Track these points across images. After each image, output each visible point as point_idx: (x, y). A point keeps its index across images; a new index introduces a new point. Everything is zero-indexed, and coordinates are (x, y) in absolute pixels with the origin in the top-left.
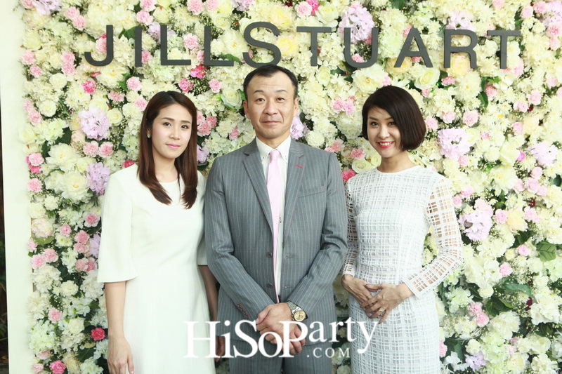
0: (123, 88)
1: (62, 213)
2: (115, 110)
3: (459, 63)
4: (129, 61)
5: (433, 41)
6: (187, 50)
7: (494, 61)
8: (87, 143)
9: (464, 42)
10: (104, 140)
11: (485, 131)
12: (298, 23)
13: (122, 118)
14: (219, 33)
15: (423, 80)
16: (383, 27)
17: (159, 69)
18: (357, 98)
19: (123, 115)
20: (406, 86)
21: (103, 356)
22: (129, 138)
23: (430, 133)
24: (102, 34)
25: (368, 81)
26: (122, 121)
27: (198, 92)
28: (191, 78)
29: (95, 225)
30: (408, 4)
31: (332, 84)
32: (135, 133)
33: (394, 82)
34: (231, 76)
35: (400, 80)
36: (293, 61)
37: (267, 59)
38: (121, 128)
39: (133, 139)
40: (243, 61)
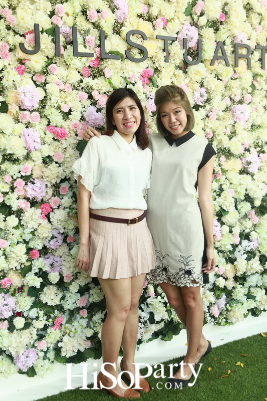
0: (45, 72)
1: (3, 167)
2: (39, 88)
3: (242, 63)
4: (50, 52)
5: (228, 49)
6: (88, 46)
7: (258, 64)
8: (21, 112)
9: (244, 51)
10: (34, 110)
11: (254, 106)
12: (156, 33)
13: (44, 94)
14: (107, 36)
15: (224, 75)
16: (203, 39)
17: (72, 59)
18: (190, 84)
19: (46, 92)
20: (215, 77)
21: (40, 269)
22: (50, 109)
23: (227, 108)
24: (27, 31)
25: (197, 73)
26: (45, 97)
27: (94, 77)
28: (90, 67)
29: (29, 174)
30: (215, 25)
31: (175, 75)
32: (56, 105)
33: (209, 75)
34: (118, 66)
35: (211, 74)
36: (153, 59)
37: (138, 56)
38: (43, 103)
39: (54, 110)
40: (125, 56)
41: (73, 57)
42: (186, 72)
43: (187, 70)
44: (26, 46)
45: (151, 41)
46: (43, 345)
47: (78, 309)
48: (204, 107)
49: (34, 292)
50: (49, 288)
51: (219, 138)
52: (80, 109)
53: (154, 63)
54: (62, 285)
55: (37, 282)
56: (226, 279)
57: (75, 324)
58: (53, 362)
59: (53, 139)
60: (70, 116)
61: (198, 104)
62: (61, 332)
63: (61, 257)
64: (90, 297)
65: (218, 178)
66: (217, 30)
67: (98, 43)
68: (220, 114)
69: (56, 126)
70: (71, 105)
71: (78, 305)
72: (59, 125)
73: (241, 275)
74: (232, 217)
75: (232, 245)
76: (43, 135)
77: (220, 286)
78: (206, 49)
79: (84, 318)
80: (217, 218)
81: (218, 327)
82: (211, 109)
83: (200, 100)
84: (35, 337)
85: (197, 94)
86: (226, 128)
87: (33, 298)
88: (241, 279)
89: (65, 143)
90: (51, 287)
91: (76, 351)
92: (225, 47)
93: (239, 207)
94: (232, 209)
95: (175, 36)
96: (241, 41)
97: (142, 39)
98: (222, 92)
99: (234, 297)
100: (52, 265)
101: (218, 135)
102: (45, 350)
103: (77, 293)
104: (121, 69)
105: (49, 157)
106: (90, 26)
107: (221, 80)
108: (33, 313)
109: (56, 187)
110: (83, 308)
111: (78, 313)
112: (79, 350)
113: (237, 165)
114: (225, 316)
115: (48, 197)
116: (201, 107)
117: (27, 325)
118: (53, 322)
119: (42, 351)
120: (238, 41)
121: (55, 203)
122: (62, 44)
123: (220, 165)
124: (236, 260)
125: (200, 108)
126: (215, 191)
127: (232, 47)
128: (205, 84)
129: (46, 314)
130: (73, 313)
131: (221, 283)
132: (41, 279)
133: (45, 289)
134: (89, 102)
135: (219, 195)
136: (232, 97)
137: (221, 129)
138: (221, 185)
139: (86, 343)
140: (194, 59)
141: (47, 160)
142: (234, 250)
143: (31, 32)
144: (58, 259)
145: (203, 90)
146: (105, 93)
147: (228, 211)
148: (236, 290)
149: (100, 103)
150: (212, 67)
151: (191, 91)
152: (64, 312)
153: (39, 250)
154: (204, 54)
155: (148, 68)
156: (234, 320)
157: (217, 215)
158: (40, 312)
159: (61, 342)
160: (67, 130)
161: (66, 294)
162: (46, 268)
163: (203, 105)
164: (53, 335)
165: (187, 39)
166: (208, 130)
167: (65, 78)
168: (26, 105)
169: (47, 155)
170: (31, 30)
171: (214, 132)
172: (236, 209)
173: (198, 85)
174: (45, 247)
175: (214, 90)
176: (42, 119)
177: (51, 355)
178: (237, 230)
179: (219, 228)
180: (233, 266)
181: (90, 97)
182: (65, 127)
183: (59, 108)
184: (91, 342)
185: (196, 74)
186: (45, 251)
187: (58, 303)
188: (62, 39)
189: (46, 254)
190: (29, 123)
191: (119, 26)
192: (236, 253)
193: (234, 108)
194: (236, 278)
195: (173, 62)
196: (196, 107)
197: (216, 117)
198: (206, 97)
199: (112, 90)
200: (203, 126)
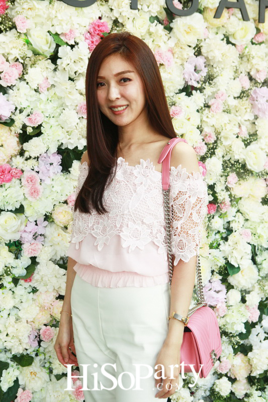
15: (238, 36)
18: (177, 50)
20: (223, 40)
23: (243, 92)
25: (189, 30)
31: (150, 33)
33: (211, 35)
34: (41, 13)
35: (217, 33)
42: (170, 29)
43: (172, 25)
48: (201, 90)
51: (226, 143)
53: (111, 10)
56: (234, 381)
61: (190, 84)
65: (223, 211)
68: (230, 103)
73: (260, 374)
74: (245, 277)
75: (246, 324)
77: (222, 394)
80: (221, 277)
82: (213, 93)
83: (193, 78)
85: (190, 68)
86: (240, 126)
88: (260, 381)
93: (259, 260)
94: (245, 263)
98: (234, 65)
101: (226, 138)
104: (49, 18)
107: (233, 44)
113: (258, 189)
116: (196, 89)
123: (227, 189)
124: (251, 348)
125: (194, 92)
126: (219, 232)
128: (203, 50)
131: (224, 387)
135: (226, 239)
136: (252, 74)
137: (231, 128)
138: (228, 223)
140: (185, 6)
142: (249, 332)
145: (200, 61)
146: (18, 60)
147: (239, 268)
148: (251, 399)
150: (218, 22)
151: (179, 62)
155: (100, 18)
157: (220, 273)
163: (198, 86)
166: (207, 130)
171: (218, 134)
172: (254, 262)
173: (192, 52)
175: (219, 62)
178: (254, 298)
179: (222, 295)
180: (246, 359)
185: (187, 33)
192: (252, 337)
193: (255, 92)
194: (251, 380)
195: (146, 9)
196: (188, 90)
197: (222, 108)
198: (204, 73)
199: (30, 54)
200: (198, 123)
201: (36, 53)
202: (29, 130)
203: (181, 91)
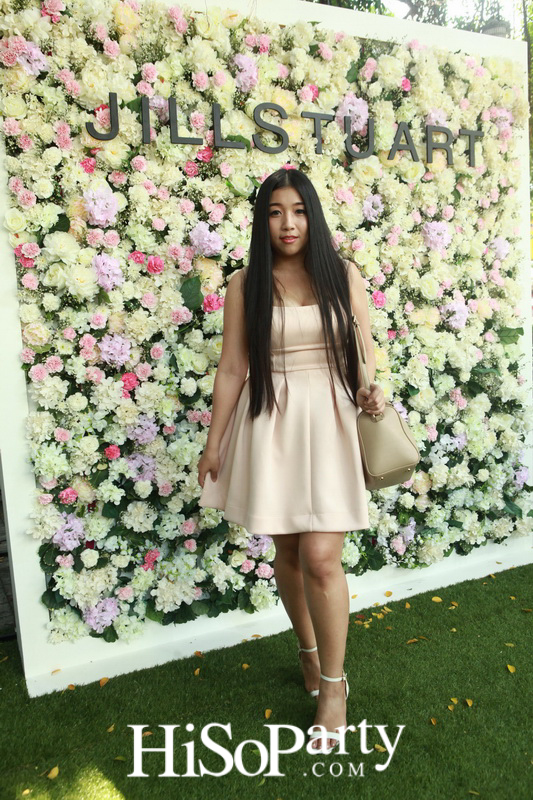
0: (127, 168)
1: (62, 315)
2: (118, 194)
3: (439, 157)
4: (135, 137)
5: (417, 134)
6: (194, 129)
7: (464, 159)
8: (90, 230)
9: (441, 139)
10: (109, 228)
11: (459, 225)
12: (301, 108)
13: (126, 203)
14: (224, 113)
15: (410, 174)
16: (376, 119)
17: (168, 148)
18: (356, 189)
19: (128, 199)
20: (396, 179)
21: (122, 476)
22: (134, 226)
23: (416, 226)
24: (99, 105)
25: (367, 171)
26: (127, 207)
27: (205, 177)
28: (197, 160)
29: (103, 326)
30: (395, 97)
31: (332, 175)
32: (144, 220)
33: (386, 175)
34: (241, 159)
35: (390, 173)
36: (298, 149)
37: (273, 144)
38: (125, 215)
39: (140, 227)
40: (252, 144)
41: (171, 145)
42: (349, 171)
43: (351, 167)
44: (98, 128)
45: (294, 121)
46: (127, 593)
47: (182, 540)
48: (379, 224)
49: (112, 511)
50: (136, 506)
51: (402, 273)
52: (183, 225)
53: (299, 155)
54: (156, 500)
55: (117, 495)
56: (416, 496)
57: (178, 561)
58: (143, 620)
59: (141, 272)
60: (166, 237)
61: (369, 219)
62: (155, 573)
63: (154, 457)
64: (200, 520)
65: (402, 337)
66: (397, 105)
67: (210, 124)
68: (405, 237)
69: (145, 253)
70: (168, 220)
71: (182, 533)
72: (150, 251)
73: (440, 489)
74: (424, 398)
75: (426, 442)
76: (125, 266)
77: (407, 506)
78: (380, 133)
79: (191, 553)
80: (401, 399)
81: (403, 571)
82: (389, 228)
83: (372, 214)
84: (115, 581)
85: (368, 204)
86: (414, 258)
87: (112, 521)
88: (440, 496)
89: (158, 280)
90: (139, 504)
91: (179, 603)
92: (411, 131)
93: (435, 383)
94: (424, 385)
95: (333, 113)
96: (437, 122)
97: (279, 118)
98: (406, 201)
99: (428, 523)
100: (140, 469)
101: (402, 269)
102: (131, 600)
103: (180, 513)
104: (247, 164)
105: (134, 301)
106: (198, 98)
107: (406, 183)
108: (112, 544)
109: (145, 347)
110: (189, 537)
111: (183, 546)
112: (183, 603)
113: (433, 316)
114: (414, 553)
115: (133, 363)
116: (374, 224)
117: (103, 562)
118: (143, 558)
119: (126, 602)
120: (432, 122)
121: (144, 372)
122: (152, 125)
123: (405, 316)
124: (431, 465)
125: (372, 227)
126: (398, 358)
127: (422, 131)
128: (379, 189)
129: (130, 546)
130: (175, 545)
131: (408, 501)
132: (123, 491)
133: (130, 507)
134: (196, 215)
135: (405, 364)
136: (423, 209)
137: (407, 259)
138: (407, 348)
139: (195, 591)
140: (362, 149)
141: (131, 305)
142: (429, 450)
143: (104, 107)
144: (150, 461)
145: (377, 198)
146: (222, 202)
147: (418, 389)
148: (432, 512)
149: (214, 216)
150: (391, 163)
151: (359, 200)
152: (160, 544)
153: (120, 447)
154: (378, 142)
155: (289, 162)
156: (428, 560)
157: (401, 395)
158: (122, 542)
159: (156, 588)
160: (163, 259)
161: (163, 516)
162: (131, 474)
163: (377, 221)
164: (143, 578)
165: (349, 117)
166: (385, 261)
167: (158, 178)
168: (97, 218)
169: (131, 298)
170: (104, 103)
171: (395, 264)
172: (432, 385)
173: (369, 191)
174: (129, 442)
175: (394, 199)
176: (123, 242)
177: (141, 608)
178: (433, 419)
179: (404, 415)
180: (426, 475)
181: (199, 208)
182: (160, 254)
183: (148, 224)
184: (203, 590)
185: (365, 173)
186: (129, 448)
187: (150, 528)
188: (153, 117)
189: (130, 452)
190: (103, 247)
191: (243, 97)
192: (431, 454)
193: (427, 226)
194: (431, 495)
195: (329, 153)
196: (367, 225)
197: (398, 241)
198: (382, 209)
199: (232, 196)
200: (377, 255)
201: (237, 196)
202: (233, 263)
203: (361, 226)
